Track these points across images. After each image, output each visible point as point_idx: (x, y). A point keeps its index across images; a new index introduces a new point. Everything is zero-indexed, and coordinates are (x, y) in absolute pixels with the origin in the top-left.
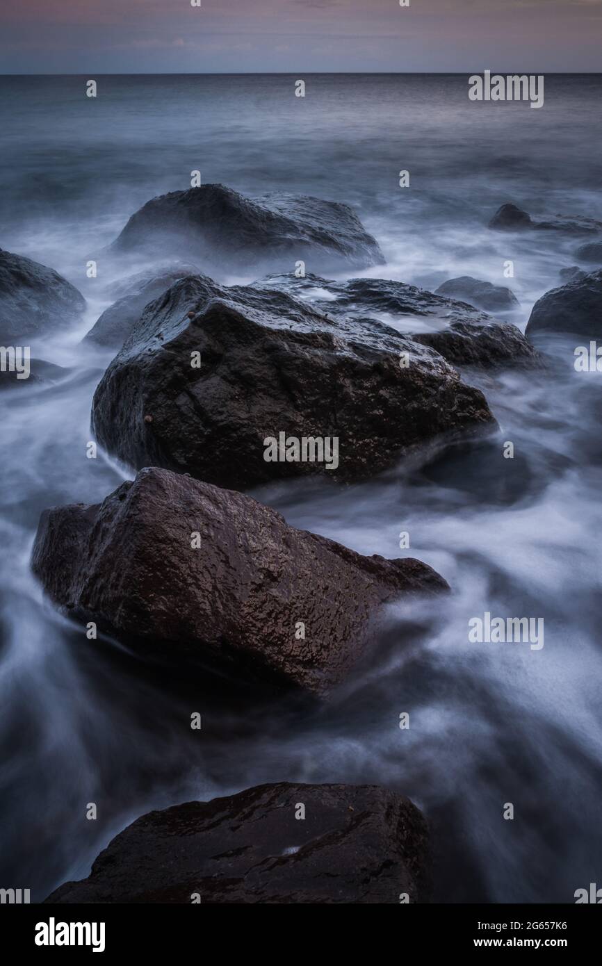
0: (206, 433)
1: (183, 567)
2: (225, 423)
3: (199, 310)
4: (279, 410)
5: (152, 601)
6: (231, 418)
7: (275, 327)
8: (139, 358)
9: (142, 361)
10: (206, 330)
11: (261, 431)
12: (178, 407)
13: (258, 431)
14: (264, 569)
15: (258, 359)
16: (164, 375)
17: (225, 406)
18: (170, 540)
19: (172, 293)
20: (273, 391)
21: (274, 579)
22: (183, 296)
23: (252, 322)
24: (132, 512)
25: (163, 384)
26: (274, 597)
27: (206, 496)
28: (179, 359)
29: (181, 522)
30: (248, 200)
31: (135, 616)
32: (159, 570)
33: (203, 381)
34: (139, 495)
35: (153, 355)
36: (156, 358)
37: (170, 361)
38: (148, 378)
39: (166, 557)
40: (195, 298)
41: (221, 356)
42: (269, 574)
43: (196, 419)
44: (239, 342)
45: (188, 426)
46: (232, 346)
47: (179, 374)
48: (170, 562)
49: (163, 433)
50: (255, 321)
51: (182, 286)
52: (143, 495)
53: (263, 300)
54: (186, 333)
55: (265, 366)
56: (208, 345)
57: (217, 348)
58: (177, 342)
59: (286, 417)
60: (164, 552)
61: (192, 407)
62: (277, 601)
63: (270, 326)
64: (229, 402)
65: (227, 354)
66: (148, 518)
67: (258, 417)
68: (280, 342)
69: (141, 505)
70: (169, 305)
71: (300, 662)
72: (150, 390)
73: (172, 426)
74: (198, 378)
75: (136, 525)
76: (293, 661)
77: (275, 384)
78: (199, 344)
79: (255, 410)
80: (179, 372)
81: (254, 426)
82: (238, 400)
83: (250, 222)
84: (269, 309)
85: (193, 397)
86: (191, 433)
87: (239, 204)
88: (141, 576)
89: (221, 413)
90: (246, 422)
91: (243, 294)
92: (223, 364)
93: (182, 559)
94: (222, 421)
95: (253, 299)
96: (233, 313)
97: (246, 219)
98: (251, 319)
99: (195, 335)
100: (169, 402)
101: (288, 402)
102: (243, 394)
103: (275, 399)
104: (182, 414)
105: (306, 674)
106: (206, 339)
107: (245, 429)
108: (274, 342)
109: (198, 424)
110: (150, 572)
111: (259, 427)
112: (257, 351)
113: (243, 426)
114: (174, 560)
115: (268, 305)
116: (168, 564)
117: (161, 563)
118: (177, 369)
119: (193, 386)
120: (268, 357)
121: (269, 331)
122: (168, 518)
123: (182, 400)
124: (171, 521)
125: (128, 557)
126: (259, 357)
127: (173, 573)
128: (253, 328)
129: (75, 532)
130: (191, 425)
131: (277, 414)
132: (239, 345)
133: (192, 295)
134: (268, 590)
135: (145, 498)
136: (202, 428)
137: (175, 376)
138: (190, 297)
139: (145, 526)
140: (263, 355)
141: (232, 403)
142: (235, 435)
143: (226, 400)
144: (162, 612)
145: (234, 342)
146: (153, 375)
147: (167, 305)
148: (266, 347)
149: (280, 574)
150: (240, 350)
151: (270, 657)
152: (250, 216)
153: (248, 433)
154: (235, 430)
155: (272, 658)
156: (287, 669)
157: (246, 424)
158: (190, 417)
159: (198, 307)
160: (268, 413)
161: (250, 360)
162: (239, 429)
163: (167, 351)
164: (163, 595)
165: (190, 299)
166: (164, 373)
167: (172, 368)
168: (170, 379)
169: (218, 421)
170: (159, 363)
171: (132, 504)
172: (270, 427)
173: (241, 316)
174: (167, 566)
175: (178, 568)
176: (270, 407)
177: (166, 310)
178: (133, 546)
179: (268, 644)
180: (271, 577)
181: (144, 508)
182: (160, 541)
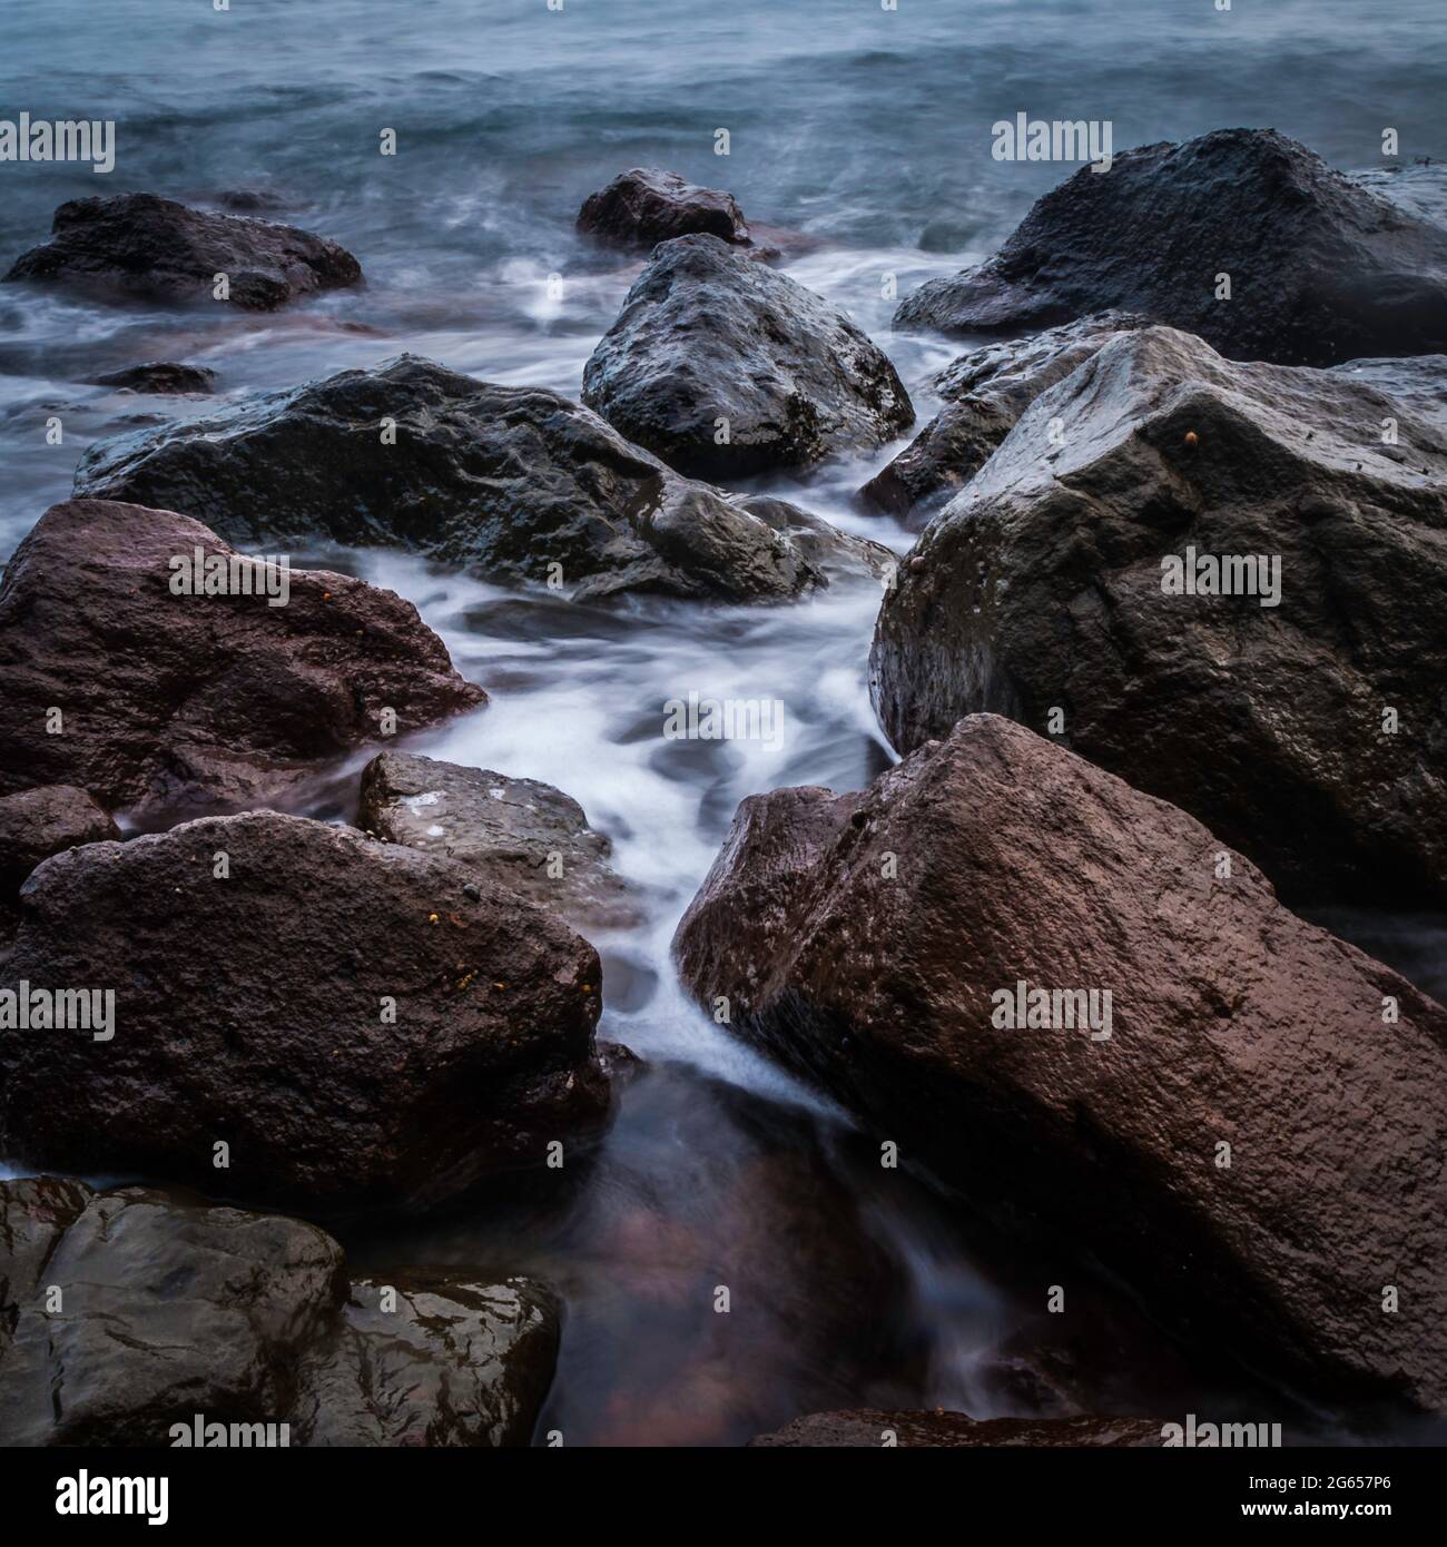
0: (1127, 688)
1: (1021, 932)
2: (1175, 670)
3: (1158, 407)
4: (1311, 659)
5: (941, 986)
6: (1196, 662)
7: (1335, 463)
8: (1002, 501)
9: (1007, 505)
10: (1165, 454)
11: (1260, 704)
12: (1072, 619)
13: (1252, 700)
14: (1202, 980)
15: (1281, 535)
16: (1053, 545)
17: (1181, 632)
18: (1000, 867)
19: (1100, 365)
20: (1304, 614)
21: (1225, 1012)
22: (1127, 373)
23: (1279, 446)
24: (929, 796)
25: (1046, 562)
26: (1214, 1047)
27: (1097, 796)
28: (1092, 512)
29: (1035, 840)
30: (1339, 173)
31: (899, 1012)
32: (967, 926)
33: (1140, 569)
34: (952, 763)
35: (1036, 496)
36: (1040, 504)
37: (1072, 513)
38: (1016, 545)
39: (986, 903)
40: (1153, 381)
41: (1191, 515)
42: (1211, 996)
43: (1110, 653)
44: (1242, 491)
45: (1088, 667)
46: (1222, 498)
47: (1088, 546)
48: (993, 913)
49: (1029, 674)
50: (1287, 443)
51: (1127, 350)
52: (958, 763)
53: (1322, 402)
54: (1117, 454)
55: (1296, 553)
56: (1167, 488)
57: (1186, 497)
58: (1092, 472)
59: (1328, 680)
60: (985, 891)
61: (1105, 625)
62: (1222, 1060)
63: (1321, 461)
64: (1193, 626)
65: (1208, 515)
66: (961, 812)
67: (1257, 670)
68: (1339, 501)
69: (952, 783)
70: (1089, 393)
71: (1250, 1207)
72: (1014, 573)
73: (1052, 660)
74: (1131, 562)
75: (935, 821)
76: (1232, 1199)
77: (1313, 596)
78: (1145, 483)
79: (1253, 654)
80: (1088, 540)
81: (1244, 688)
82: (1214, 623)
83: (1338, 231)
84: (1330, 427)
85: (1110, 602)
86: (1094, 683)
87: (1315, 184)
88: (927, 929)
89: (1171, 647)
90: (1227, 675)
91: (1271, 384)
92: (1194, 535)
93: (1022, 914)
94: (1169, 665)
95: (1296, 398)
96: (1236, 419)
97: (1325, 222)
98: (1279, 440)
99: (1137, 461)
100: (1055, 605)
101: (1337, 646)
102: (1231, 611)
103: (1308, 634)
104: (1079, 637)
105: (1260, 1236)
106: (1163, 474)
107: (1222, 693)
108: (1324, 498)
109: (1114, 664)
110: (948, 924)
111: (1256, 693)
112: (1281, 514)
113: (1219, 683)
114: (1005, 912)
115: (1330, 418)
116: (989, 918)
117: (973, 913)
118: (1082, 533)
119: (1116, 576)
120: (1304, 531)
121: (1322, 474)
122: (1004, 822)
123: (1085, 605)
124: (1011, 831)
125: (906, 887)
126: (1282, 530)
127: (997, 939)
128: (1280, 460)
129: (803, 843)
130: (1097, 665)
131: (1306, 669)
132: (1241, 498)
133: (1146, 373)
134: (1202, 1028)
135: (963, 770)
136: (1120, 676)
137: (1078, 549)
138: (1141, 375)
139: (953, 826)
140: (1293, 526)
141: (1200, 629)
142: (1194, 701)
143: (1189, 620)
144: (959, 1017)
145: (1228, 489)
146: (1025, 541)
147: (1085, 393)
148: (1303, 508)
149: (1238, 1004)
150: (1239, 509)
151: (1178, 1174)
152: (1339, 215)
153: (1229, 701)
154: (1196, 691)
155: (1185, 1178)
156: (1218, 1211)
157: (1225, 680)
158: (1097, 646)
159: (1157, 400)
160: (1283, 663)
161: (1261, 533)
162: (1206, 689)
163: (1068, 491)
164: (966, 979)
165: (1143, 381)
166: (1053, 539)
167: (1073, 530)
168: (1065, 552)
169: (1163, 665)
170: (1046, 514)
171: (935, 779)
172: (1283, 696)
173: (1253, 430)
174: (987, 922)
175: (1007, 931)
176: (1292, 650)
177: (1082, 401)
178: (921, 864)
179: (1180, 1144)
180: (1219, 1007)
181: (956, 790)
182: (981, 866)
